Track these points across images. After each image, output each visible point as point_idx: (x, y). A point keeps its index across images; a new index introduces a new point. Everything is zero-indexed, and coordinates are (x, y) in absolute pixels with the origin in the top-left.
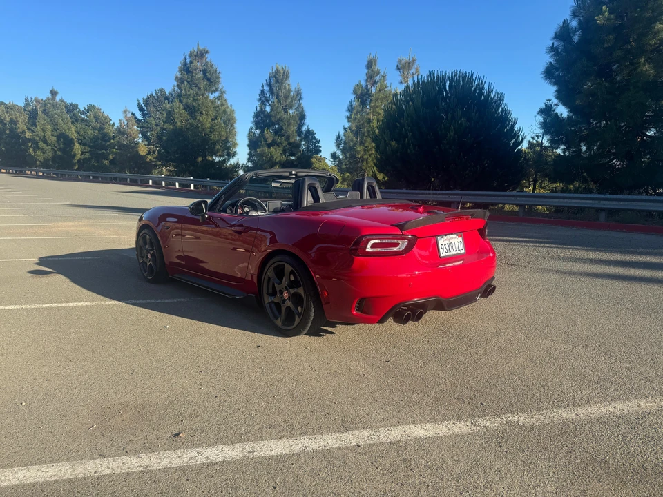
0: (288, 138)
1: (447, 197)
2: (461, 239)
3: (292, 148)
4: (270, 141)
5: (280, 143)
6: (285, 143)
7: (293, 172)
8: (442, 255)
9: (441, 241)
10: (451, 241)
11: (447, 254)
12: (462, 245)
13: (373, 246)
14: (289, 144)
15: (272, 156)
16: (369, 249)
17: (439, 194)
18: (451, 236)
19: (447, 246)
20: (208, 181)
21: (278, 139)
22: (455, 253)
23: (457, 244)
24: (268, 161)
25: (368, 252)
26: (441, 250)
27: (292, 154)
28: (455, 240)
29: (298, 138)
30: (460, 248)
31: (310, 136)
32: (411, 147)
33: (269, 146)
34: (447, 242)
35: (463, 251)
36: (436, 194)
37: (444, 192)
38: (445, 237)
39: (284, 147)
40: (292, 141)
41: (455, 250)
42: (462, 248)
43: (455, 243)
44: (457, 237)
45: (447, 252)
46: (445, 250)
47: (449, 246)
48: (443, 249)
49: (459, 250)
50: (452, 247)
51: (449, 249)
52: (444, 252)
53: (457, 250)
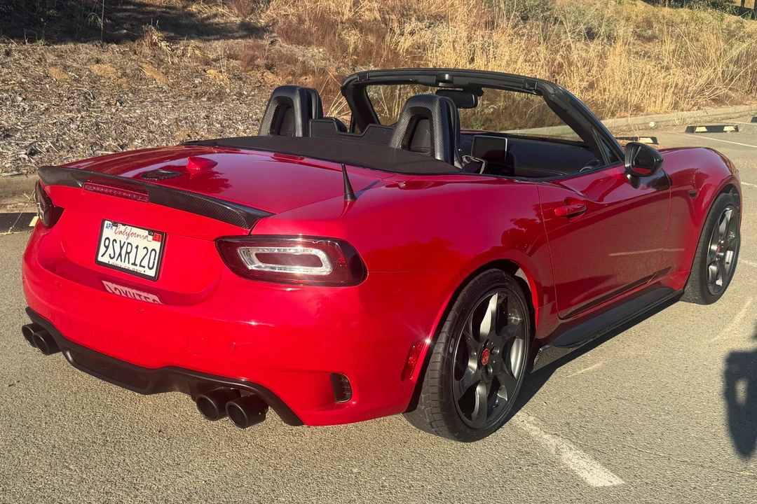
2: (157, 246)
8: (100, 259)
9: (110, 232)
10: (131, 240)
11: (112, 262)
12: (154, 259)
18: (135, 230)
19: (117, 246)
22: (132, 268)
23: (142, 252)
26: (102, 249)
28: (142, 243)
30: (145, 263)
34: (123, 238)
35: (152, 273)
38: (122, 228)
41: (132, 261)
42: (151, 266)
43: (137, 247)
44: (150, 238)
45: (112, 256)
46: (110, 250)
47: (121, 248)
48: (107, 247)
49: (141, 266)
50: (127, 253)
51: (120, 255)
52: (107, 254)
53: (138, 262)
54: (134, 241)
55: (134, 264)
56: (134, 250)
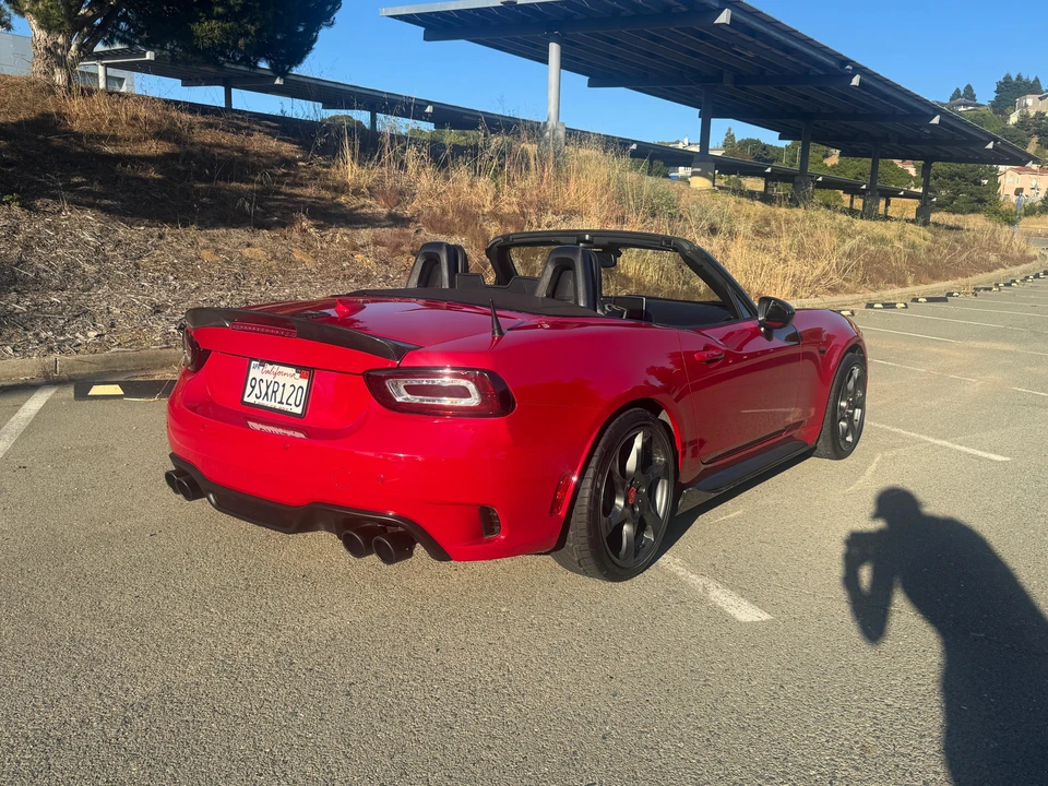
2: (304, 383)
8: (246, 399)
9: (256, 372)
10: (278, 378)
11: (258, 401)
12: (301, 396)
18: (282, 369)
19: (264, 386)
22: (278, 406)
23: (288, 390)
26: (248, 389)
28: (289, 381)
30: (291, 401)
34: (270, 378)
35: (299, 410)
38: (269, 367)
41: (278, 399)
42: (298, 403)
43: (284, 386)
44: (298, 375)
45: (258, 396)
46: (257, 390)
47: (268, 387)
48: (253, 387)
49: (287, 403)
50: (273, 392)
51: (267, 394)
52: (253, 394)
53: (284, 401)
54: (281, 380)
55: (281, 402)
56: (281, 388)
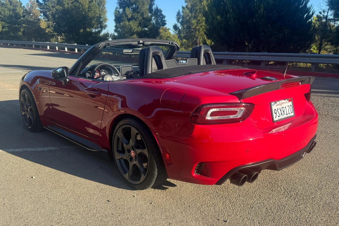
0: (142, 15)
1: (258, 57)
2: (291, 103)
3: (145, 22)
4: (130, 16)
5: (137, 18)
6: (140, 18)
7: (141, 42)
8: (275, 119)
9: (275, 106)
11: (279, 118)
12: (291, 109)
13: (213, 114)
14: (143, 18)
15: (131, 28)
16: (208, 118)
17: (253, 55)
18: (283, 101)
19: (279, 111)
20: (87, 47)
21: (136, 15)
22: (286, 116)
23: (287, 108)
24: (129, 32)
25: (208, 120)
26: (274, 115)
27: (146, 27)
28: (286, 105)
29: (150, 14)
30: (290, 112)
31: (158, 13)
32: (232, 20)
33: (129, 20)
34: (279, 107)
35: (292, 114)
36: (250, 55)
37: (256, 53)
38: (278, 103)
39: (140, 21)
40: (145, 16)
41: (286, 114)
42: (292, 112)
43: (286, 107)
44: (288, 101)
45: (279, 116)
47: (281, 111)
48: (276, 113)
49: (289, 113)
50: (283, 111)
51: (281, 113)
52: (277, 116)
53: (288, 113)
54: (283, 105)
55: (287, 114)
56: (285, 109)
